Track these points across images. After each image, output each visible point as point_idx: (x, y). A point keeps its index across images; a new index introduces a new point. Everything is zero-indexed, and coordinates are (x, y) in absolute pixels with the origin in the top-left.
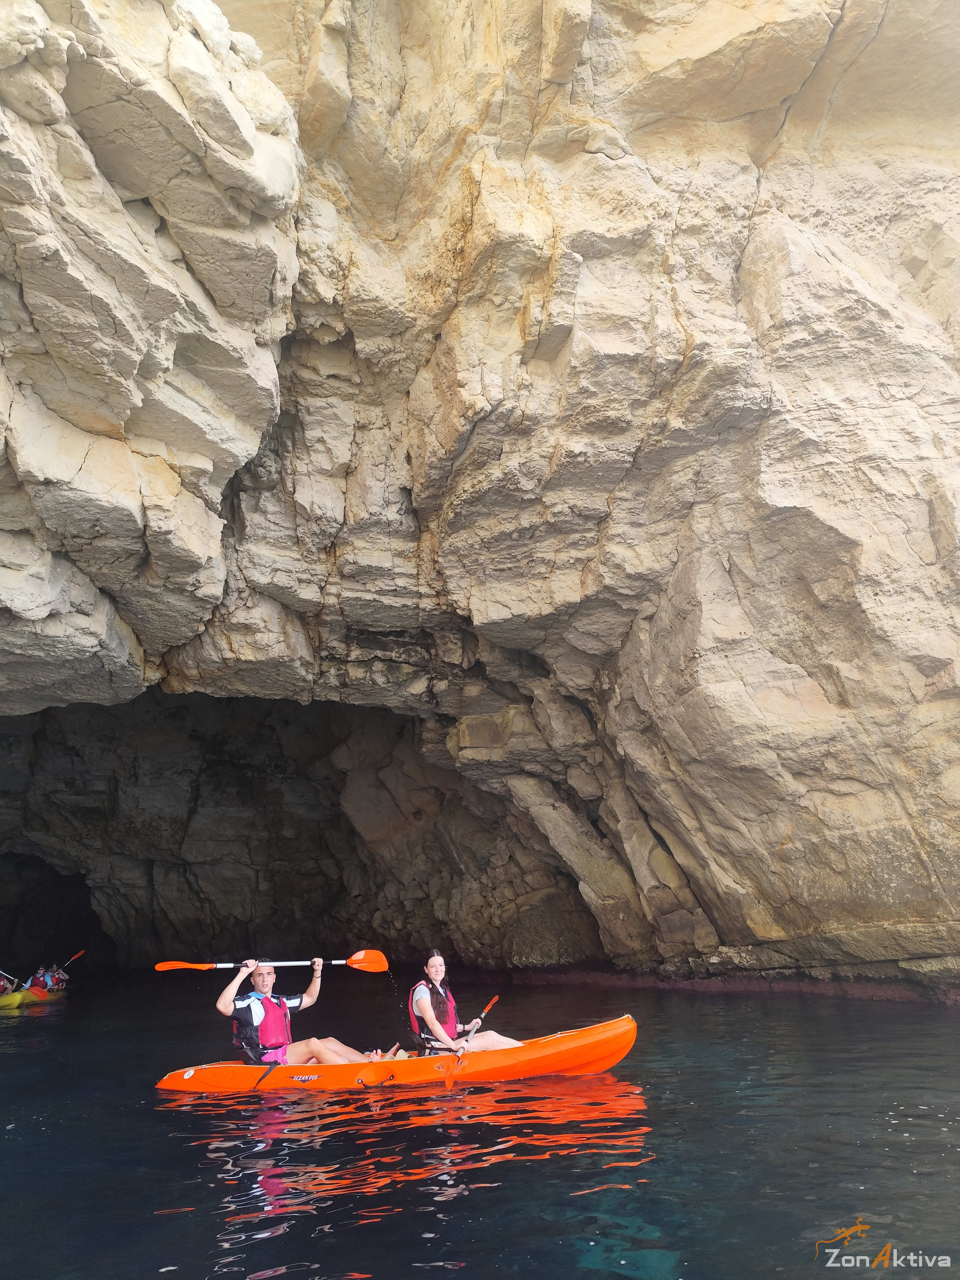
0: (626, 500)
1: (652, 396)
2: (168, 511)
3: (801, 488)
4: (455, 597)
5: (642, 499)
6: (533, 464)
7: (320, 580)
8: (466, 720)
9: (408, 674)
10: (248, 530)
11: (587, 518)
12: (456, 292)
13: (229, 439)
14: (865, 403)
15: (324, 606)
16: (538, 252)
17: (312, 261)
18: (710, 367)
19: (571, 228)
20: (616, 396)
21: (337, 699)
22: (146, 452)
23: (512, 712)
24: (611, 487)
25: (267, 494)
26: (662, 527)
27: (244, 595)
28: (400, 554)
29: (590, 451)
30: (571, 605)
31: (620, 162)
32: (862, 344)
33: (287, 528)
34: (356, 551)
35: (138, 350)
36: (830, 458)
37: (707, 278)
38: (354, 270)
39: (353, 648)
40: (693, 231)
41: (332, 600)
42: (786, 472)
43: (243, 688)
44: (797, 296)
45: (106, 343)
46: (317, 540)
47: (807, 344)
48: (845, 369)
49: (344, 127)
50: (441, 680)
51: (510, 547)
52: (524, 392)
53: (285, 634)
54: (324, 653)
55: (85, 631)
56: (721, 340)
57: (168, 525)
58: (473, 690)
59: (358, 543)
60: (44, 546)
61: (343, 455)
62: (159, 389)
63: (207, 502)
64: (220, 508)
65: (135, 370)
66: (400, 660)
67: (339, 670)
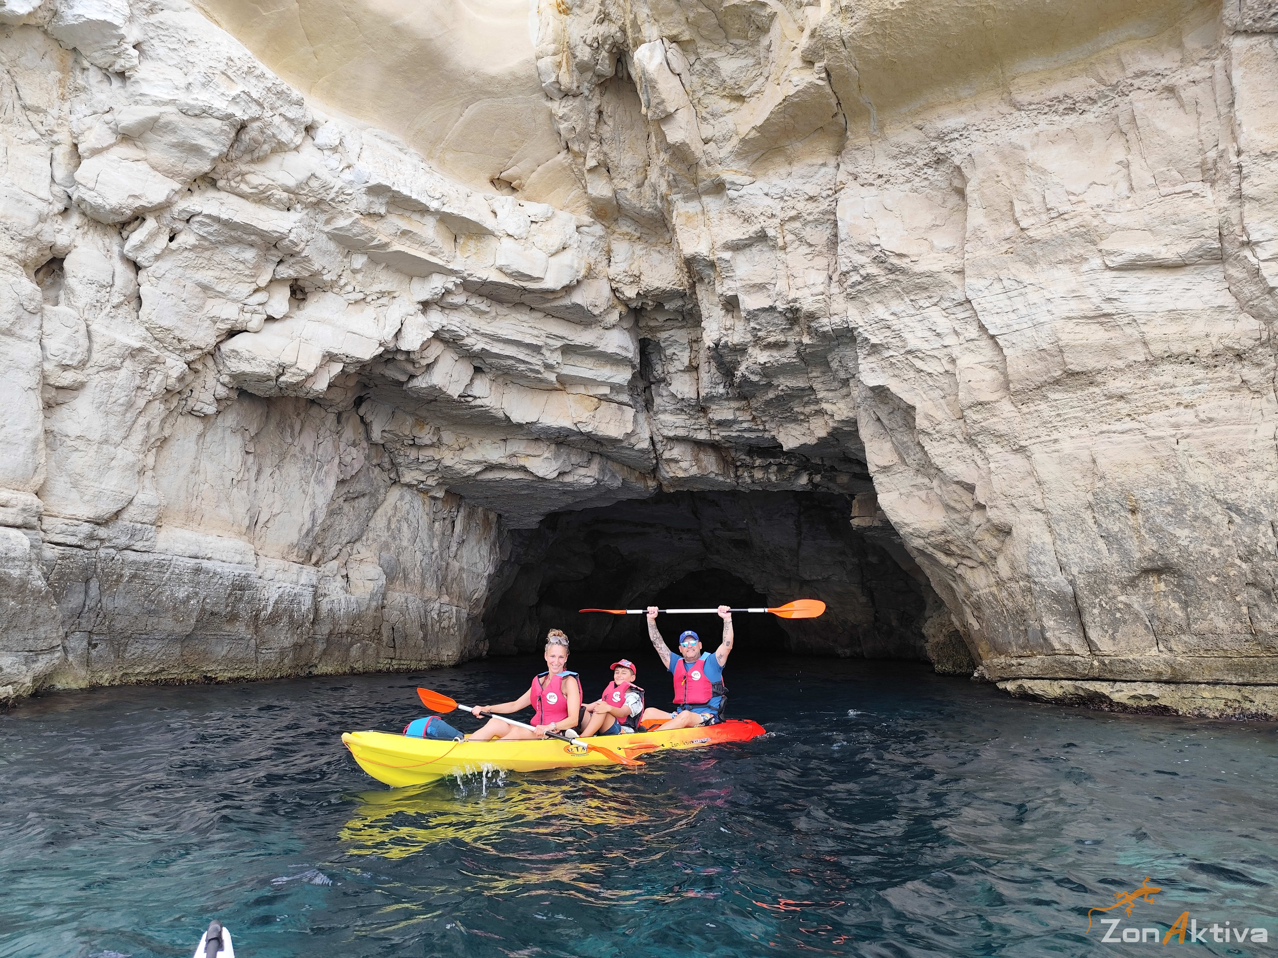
0: (818, 377)
1: (792, 325)
2: (586, 421)
3: (883, 373)
4: (771, 433)
6: (751, 368)
7: (705, 428)
8: (858, 496)
9: (792, 472)
10: (655, 409)
11: (803, 390)
13: (610, 377)
14: (904, 314)
15: (717, 441)
16: (707, 259)
17: (618, 281)
18: (803, 311)
19: (720, 242)
20: (771, 329)
21: (761, 489)
22: (574, 393)
24: (805, 371)
25: (662, 386)
27: (664, 443)
28: (738, 409)
29: (772, 360)
30: (823, 439)
31: (741, 193)
32: (892, 277)
33: (675, 405)
34: (714, 412)
35: (536, 364)
36: (891, 353)
37: (811, 246)
38: (642, 278)
39: (755, 459)
40: (792, 219)
41: (717, 438)
42: (873, 363)
44: (848, 254)
46: (690, 409)
47: (860, 283)
48: (888, 294)
49: (619, 205)
50: (817, 474)
51: (781, 406)
52: (730, 332)
53: (697, 460)
54: (739, 463)
55: (585, 476)
56: (806, 292)
57: (589, 429)
58: (843, 479)
59: (714, 408)
60: (548, 443)
61: (685, 361)
62: (563, 369)
63: (620, 404)
64: (631, 402)
65: (542, 370)
66: (786, 463)
67: (751, 473)
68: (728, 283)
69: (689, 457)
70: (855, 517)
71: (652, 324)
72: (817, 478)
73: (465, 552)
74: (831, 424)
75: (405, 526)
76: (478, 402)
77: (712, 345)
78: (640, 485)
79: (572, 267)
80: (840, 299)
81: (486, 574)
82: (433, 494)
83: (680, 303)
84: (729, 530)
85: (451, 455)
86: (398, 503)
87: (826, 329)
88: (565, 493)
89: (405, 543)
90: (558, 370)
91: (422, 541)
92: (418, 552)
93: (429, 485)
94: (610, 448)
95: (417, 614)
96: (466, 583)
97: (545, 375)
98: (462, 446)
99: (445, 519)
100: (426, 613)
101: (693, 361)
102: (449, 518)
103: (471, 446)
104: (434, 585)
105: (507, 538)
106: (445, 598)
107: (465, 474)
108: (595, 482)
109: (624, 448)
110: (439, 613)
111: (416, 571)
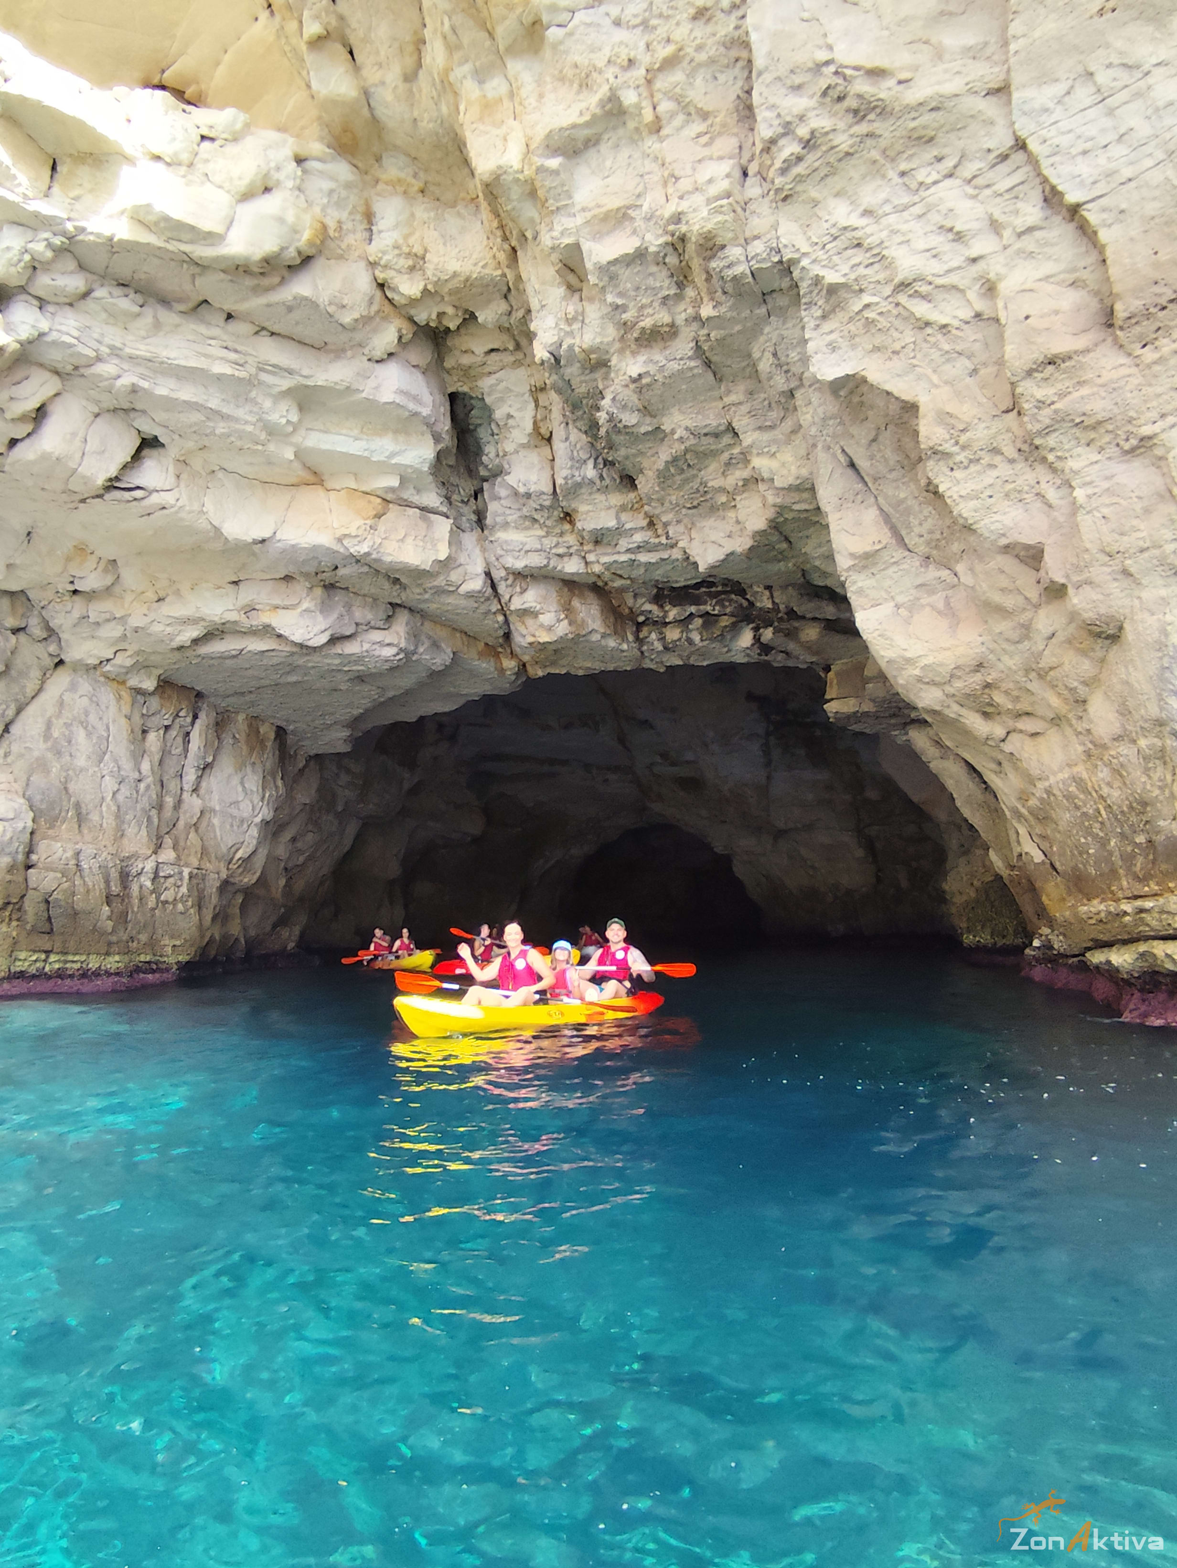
0: (740, 403)
1: (680, 285)
2: (358, 535)
3: (854, 347)
4: (679, 545)
5: (763, 396)
6: (621, 396)
7: (577, 551)
8: (835, 667)
9: (726, 627)
10: (490, 522)
11: (716, 435)
12: (505, 238)
13: (393, 455)
14: (887, 208)
15: (599, 576)
16: (521, 176)
17: (385, 267)
18: (694, 239)
19: (540, 133)
20: (644, 301)
21: (681, 663)
22: (338, 487)
24: (716, 393)
25: (497, 481)
26: (788, 425)
27: (509, 582)
28: (623, 508)
29: (652, 369)
30: (760, 534)
31: (570, 28)
32: (860, 128)
33: (519, 510)
34: (583, 516)
35: (246, 422)
36: (866, 299)
37: (705, 115)
38: (428, 258)
39: (667, 608)
40: (667, 64)
41: (597, 569)
42: (832, 332)
43: (587, 665)
44: (772, 103)
45: (221, 428)
46: (545, 515)
47: (800, 158)
48: (854, 170)
49: (375, 120)
50: (766, 627)
51: (686, 481)
52: (576, 326)
53: (568, 609)
54: (641, 619)
55: (382, 644)
56: (698, 199)
57: (364, 548)
58: (811, 633)
59: (583, 508)
60: (308, 585)
61: (529, 427)
62: (304, 438)
63: (422, 509)
64: (445, 510)
65: (263, 436)
66: (716, 612)
67: (661, 633)
68: (563, 223)
69: (554, 607)
70: (832, 699)
71: (466, 360)
72: (768, 634)
73: (214, 782)
74: (772, 498)
75: (81, 736)
76: (155, 499)
77: (546, 356)
78: (486, 666)
79: (281, 220)
80: (764, 208)
81: (258, 820)
82: (133, 682)
83: (503, 307)
84: (673, 764)
85: (144, 609)
86: (67, 697)
87: (738, 270)
88: (361, 678)
89: (81, 762)
90: (297, 439)
91: (116, 761)
92: (107, 778)
93: (121, 666)
94: (418, 591)
95: (100, 879)
96: (218, 834)
97: (271, 447)
98: (162, 594)
99: (167, 728)
100: (125, 877)
101: (541, 424)
102: (176, 726)
103: (178, 593)
104: (144, 832)
105: (305, 767)
106: (168, 855)
107: (175, 644)
108: (401, 656)
109: (440, 591)
110: (156, 876)
111: (104, 808)
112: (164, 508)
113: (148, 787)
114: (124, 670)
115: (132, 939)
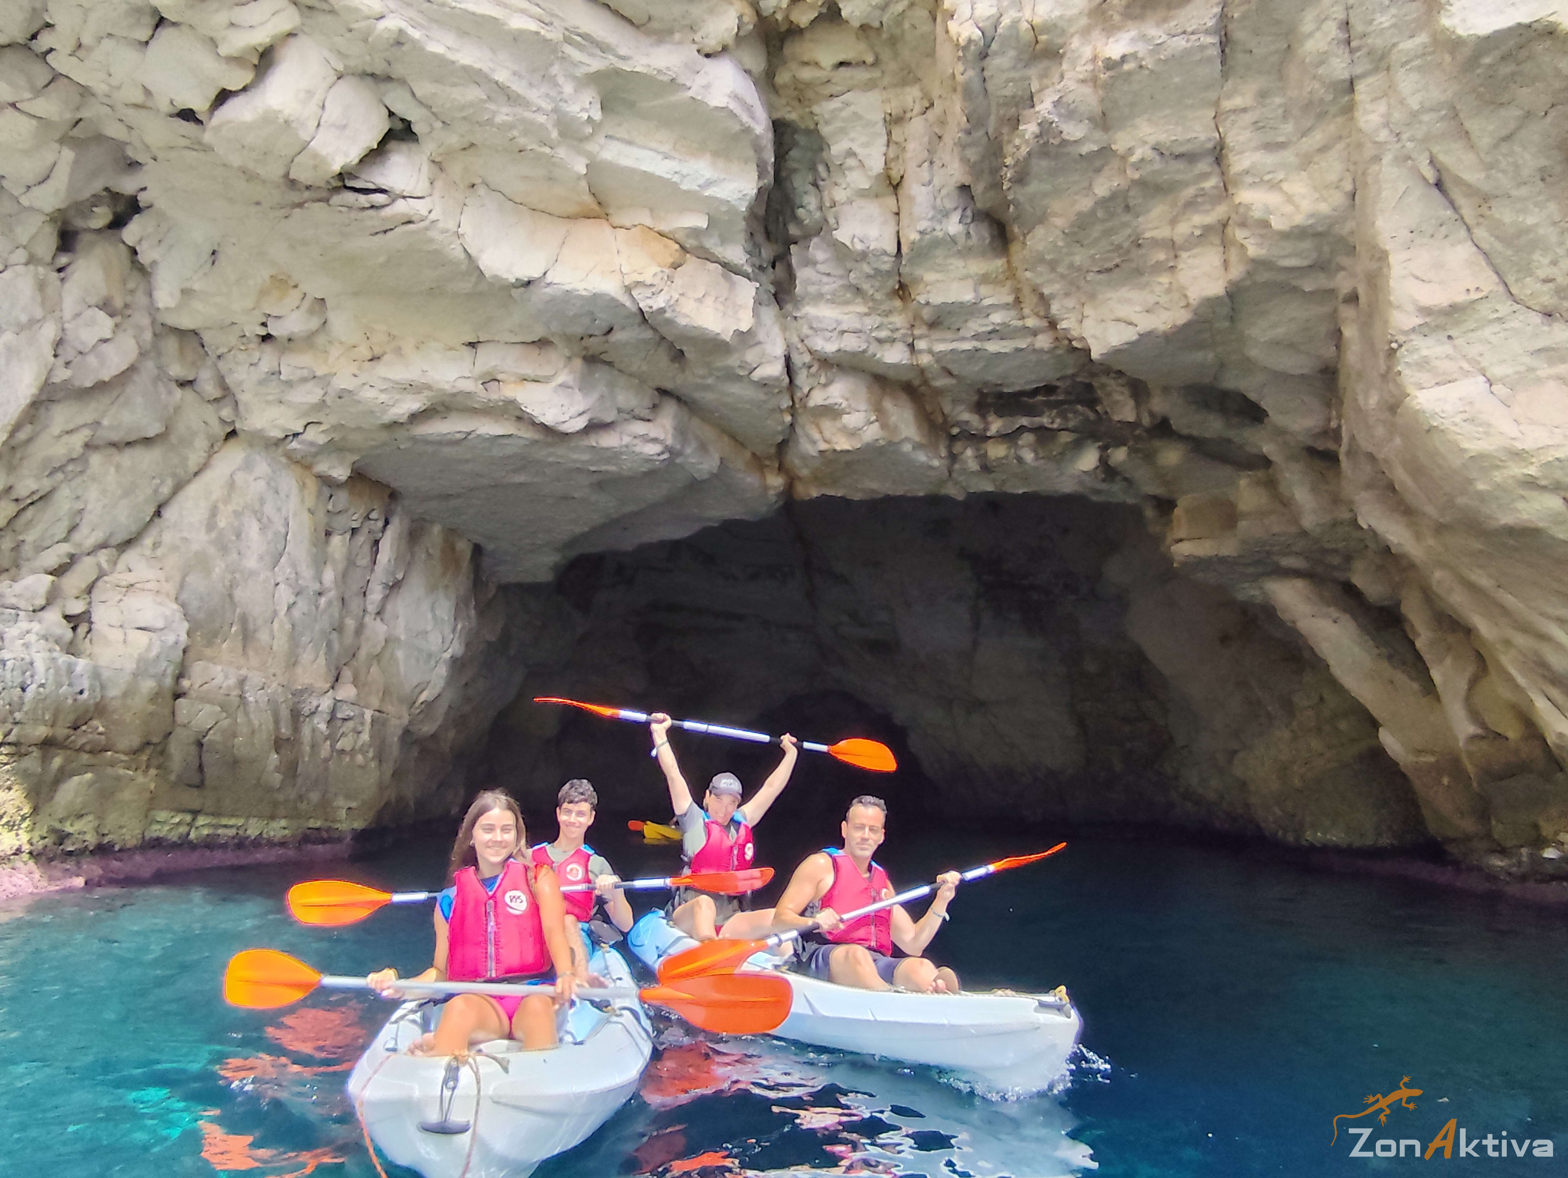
0: (1247, 109)
2: (651, 285)
4: (1063, 325)
6: (1070, 98)
7: (905, 335)
8: (1183, 503)
9: (1067, 443)
10: (799, 289)
11: (1190, 158)
13: (709, 184)
15: (922, 371)
21: (993, 489)
22: (628, 224)
23: (1243, 482)
24: (1212, 95)
25: (815, 240)
27: (814, 370)
28: (984, 279)
29: (1141, 49)
30: (1211, 303)
33: (841, 277)
34: (929, 288)
35: (539, 110)
39: (991, 419)
41: (925, 360)
43: (874, 485)
45: (504, 114)
46: (877, 284)
50: (1117, 446)
53: (879, 410)
54: (955, 431)
55: (645, 439)
57: (659, 302)
58: (1173, 456)
59: (930, 277)
60: (567, 353)
61: (877, 165)
62: (602, 147)
63: (725, 265)
64: (749, 270)
65: (555, 134)
66: (1055, 426)
67: (978, 450)
69: (863, 406)
70: (1181, 540)
71: (805, 75)
73: (402, 605)
75: (253, 530)
76: (401, 207)
78: (751, 479)
81: (447, 655)
82: (323, 467)
84: (862, 625)
85: (353, 368)
86: (240, 477)
89: (251, 562)
90: (592, 147)
91: (294, 565)
92: (282, 586)
93: (312, 444)
94: (701, 372)
95: (268, 717)
96: (402, 669)
97: (562, 152)
98: (377, 351)
99: (354, 531)
100: (296, 716)
101: (892, 165)
102: (365, 530)
103: (398, 351)
104: (322, 660)
105: (495, 597)
106: (347, 691)
107: (387, 419)
108: (666, 456)
109: (732, 376)
110: (332, 719)
111: (276, 625)
112: (410, 222)
113: (330, 603)
114: (313, 450)
115: (301, 797)
